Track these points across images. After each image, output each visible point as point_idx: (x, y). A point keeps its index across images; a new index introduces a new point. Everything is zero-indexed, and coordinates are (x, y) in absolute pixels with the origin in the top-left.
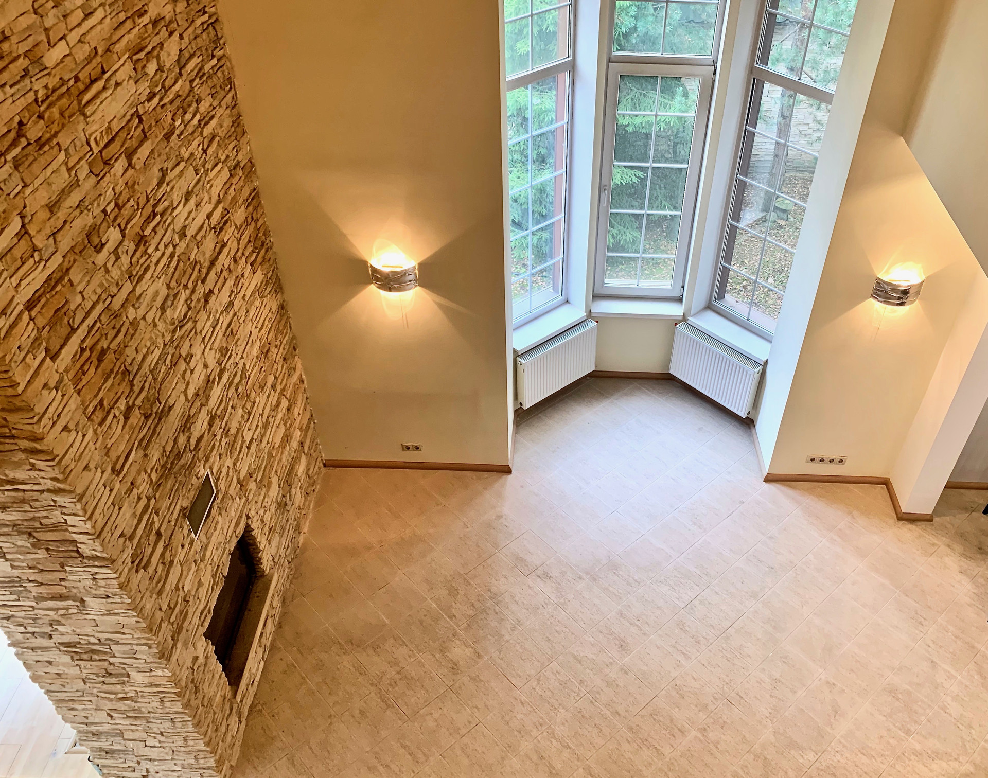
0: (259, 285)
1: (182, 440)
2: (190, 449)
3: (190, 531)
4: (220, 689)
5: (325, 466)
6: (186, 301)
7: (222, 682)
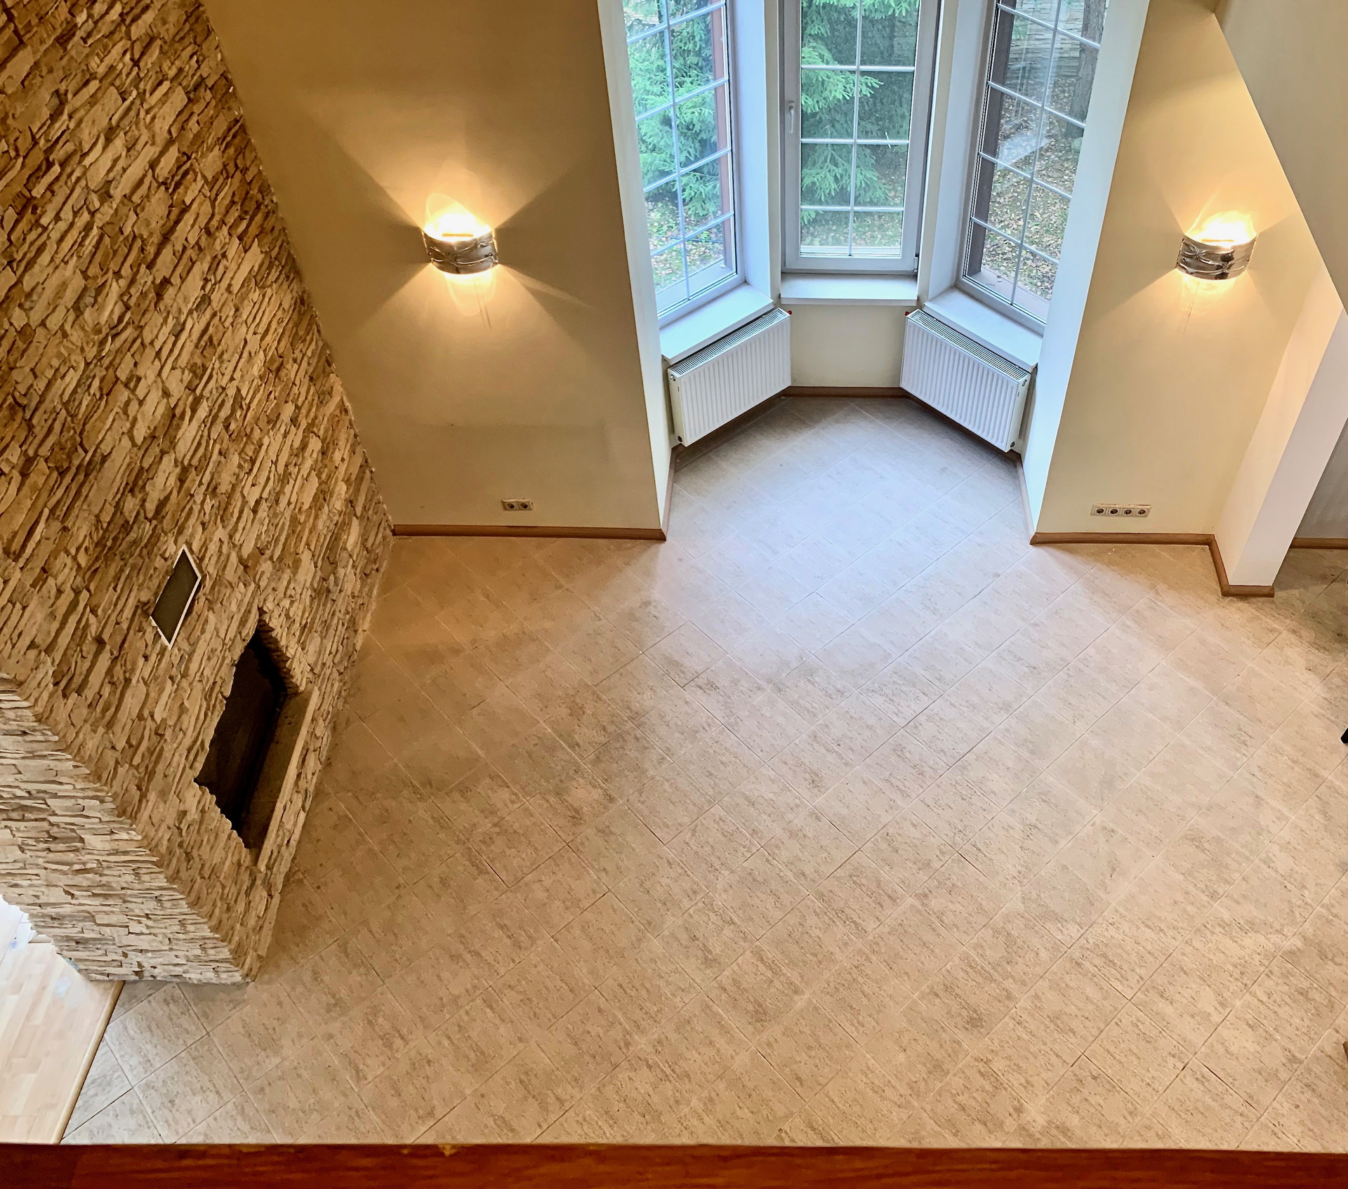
0: (256, 269)
1: (131, 504)
2: (146, 518)
3: (157, 636)
4: (230, 855)
5: (394, 533)
6: (122, 296)
7: (233, 844)
